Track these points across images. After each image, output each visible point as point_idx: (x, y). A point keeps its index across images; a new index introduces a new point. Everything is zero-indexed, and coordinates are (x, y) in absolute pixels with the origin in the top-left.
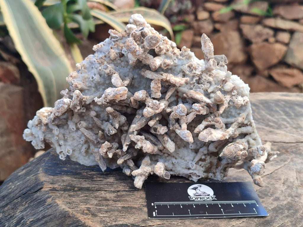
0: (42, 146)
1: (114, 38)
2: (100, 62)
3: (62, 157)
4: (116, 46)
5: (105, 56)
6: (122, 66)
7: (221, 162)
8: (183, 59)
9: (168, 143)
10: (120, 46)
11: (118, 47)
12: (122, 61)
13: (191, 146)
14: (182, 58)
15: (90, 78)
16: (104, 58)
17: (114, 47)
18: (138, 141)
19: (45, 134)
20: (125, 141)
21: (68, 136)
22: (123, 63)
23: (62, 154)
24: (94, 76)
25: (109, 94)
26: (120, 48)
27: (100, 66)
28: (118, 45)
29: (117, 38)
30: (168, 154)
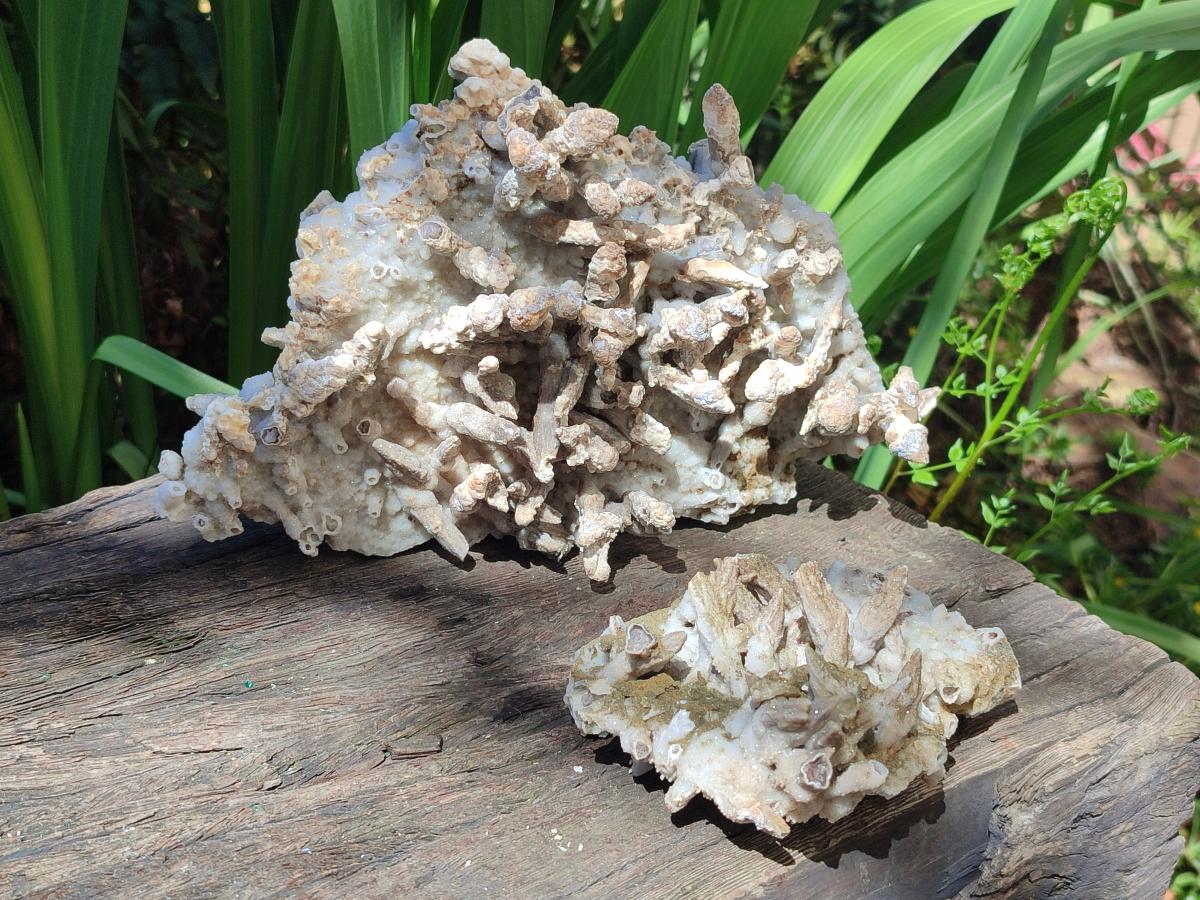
0: (237, 526)
1: (431, 131)
2: (396, 215)
3: (308, 547)
4: (441, 156)
5: (409, 194)
6: (465, 217)
7: (779, 452)
8: (644, 167)
9: (649, 428)
10: (455, 154)
11: (447, 159)
12: (464, 201)
13: (698, 425)
14: (642, 163)
15: (367, 273)
16: (406, 200)
17: (434, 158)
18: (578, 443)
19: (243, 485)
20: (538, 454)
21: (319, 476)
22: (468, 206)
23: (309, 539)
24: (381, 264)
25: (492, 316)
26: (458, 160)
27: (398, 229)
28: (447, 150)
29: (443, 127)
30: (638, 462)
